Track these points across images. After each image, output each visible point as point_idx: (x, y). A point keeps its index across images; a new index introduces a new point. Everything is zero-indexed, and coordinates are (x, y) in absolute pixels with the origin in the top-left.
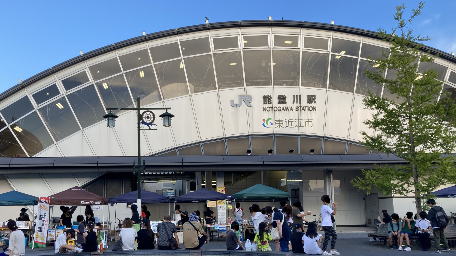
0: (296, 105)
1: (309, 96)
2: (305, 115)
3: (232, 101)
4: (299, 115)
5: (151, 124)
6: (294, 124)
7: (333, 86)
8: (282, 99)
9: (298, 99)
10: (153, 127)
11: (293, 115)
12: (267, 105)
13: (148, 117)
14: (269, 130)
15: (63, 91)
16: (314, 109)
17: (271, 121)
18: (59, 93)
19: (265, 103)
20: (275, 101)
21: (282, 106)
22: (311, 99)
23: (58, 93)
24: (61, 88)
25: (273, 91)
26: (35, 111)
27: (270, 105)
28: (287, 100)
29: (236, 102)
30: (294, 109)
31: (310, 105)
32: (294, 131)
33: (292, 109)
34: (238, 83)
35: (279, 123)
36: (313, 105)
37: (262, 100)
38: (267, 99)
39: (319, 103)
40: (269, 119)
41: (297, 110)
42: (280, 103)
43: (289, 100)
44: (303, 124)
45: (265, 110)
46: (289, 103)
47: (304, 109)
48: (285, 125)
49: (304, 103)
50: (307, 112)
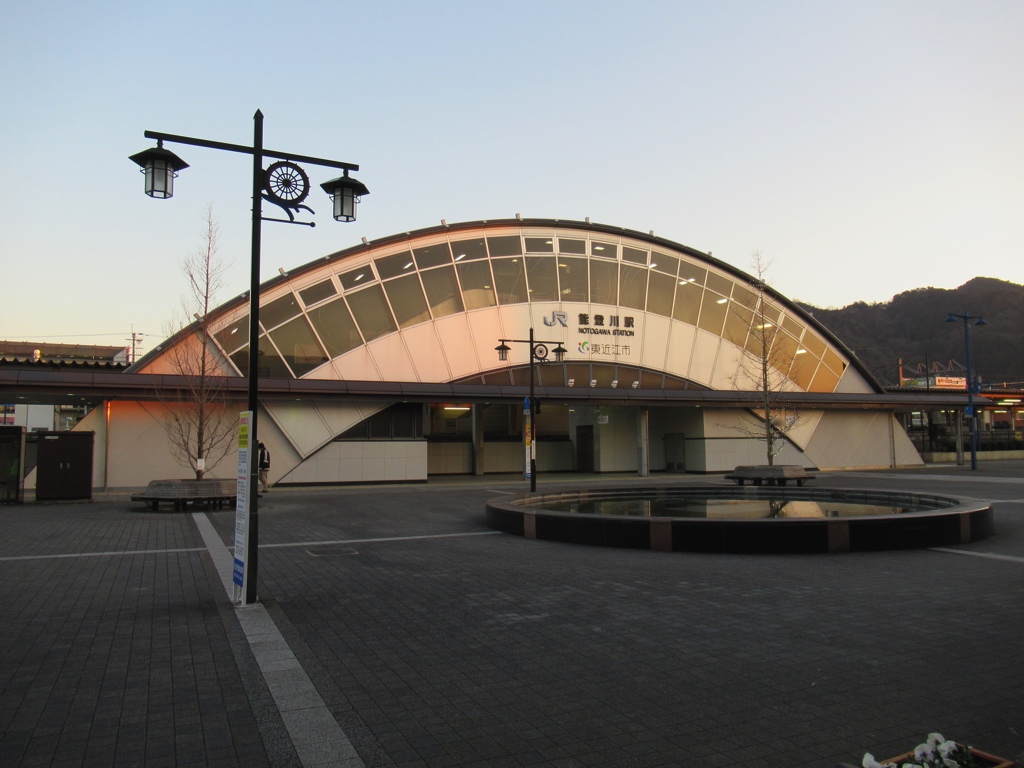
0: (613, 328)
1: (626, 318)
2: (623, 340)
3: (545, 318)
4: (616, 340)
6: (611, 351)
7: (651, 309)
8: (599, 320)
9: (615, 320)
11: (610, 339)
12: (583, 326)
13: (541, 352)
14: (585, 356)
15: (341, 291)
16: (632, 333)
17: (586, 345)
18: (336, 293)
19: (581, 323)
20: (592, 321)
21: (599, 327)
22: (629, 322)
23: (333, 291)
24: (338, 285)
25: (589, 310)
26: (304, 315)
27: (587, 326)
28: (605, 322)
29: (550, 320)
30: (611, 332)
31: (627, 329)
32: (610, 358)
33: (609, 332)
34: (552, 296)
35: (596, 348)
36: (630, 329)
37: (577, 319)
38: (583, 319)
39: (636, 328)
40: (585, 343)
41: (614, 334)
42: (596, 324)
43: (606, 321)
44: (620, 351)
45: (581, 331)
46: (606, 325)
47: (621, 333)
48: (601, 351)
49: (622, 326)
50: (625, 337)
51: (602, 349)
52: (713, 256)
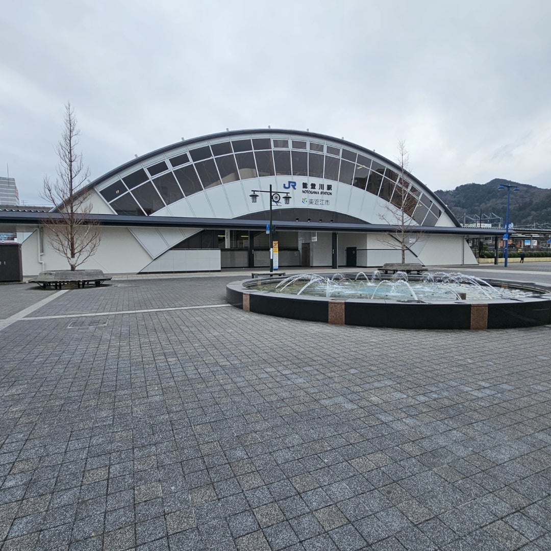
0: (321, 191)
1: (328, 185)
2: (326, 197)
3: (284, 185)
4: (322, 197)
5: (278, 202)
6: (319, 203)
7: (341, 180)
8: (313, 186)
9: (322, 186)
10: (279, 204)
11: (319, 197)
12: (305, 189)
13: (276, 198)
14: (306, 206)
15: (170, 168)
16: (331, 194)
17: (306, 200)
19: (304, 187)
20: (309, 186)
21: (313, 190)
22: (329, 187)
23: (166, 168)
24: (169, 164)
25: (308, 181)
27: (307, 189)
29: (287, 186)
30: (320, 193)
31: (328, 191)
32: (319, 207)
33: (318, 193)
34: (288, 173)
35: (311, 201)
36: (330, 191)
37: (302, 186)
38: (305, 185)
39: (334, 190)
40: (306, 198)
41: (321, 194)
42: (312, 188)
43: (317, 187)
44: (324, 203)
45: (304, 192)
46: (317, 189)
47: (325, 193)
48: (314, 203)
49: (325, 190)
50: (327, 195)
51: (314, 202)
52: (376, 152)
